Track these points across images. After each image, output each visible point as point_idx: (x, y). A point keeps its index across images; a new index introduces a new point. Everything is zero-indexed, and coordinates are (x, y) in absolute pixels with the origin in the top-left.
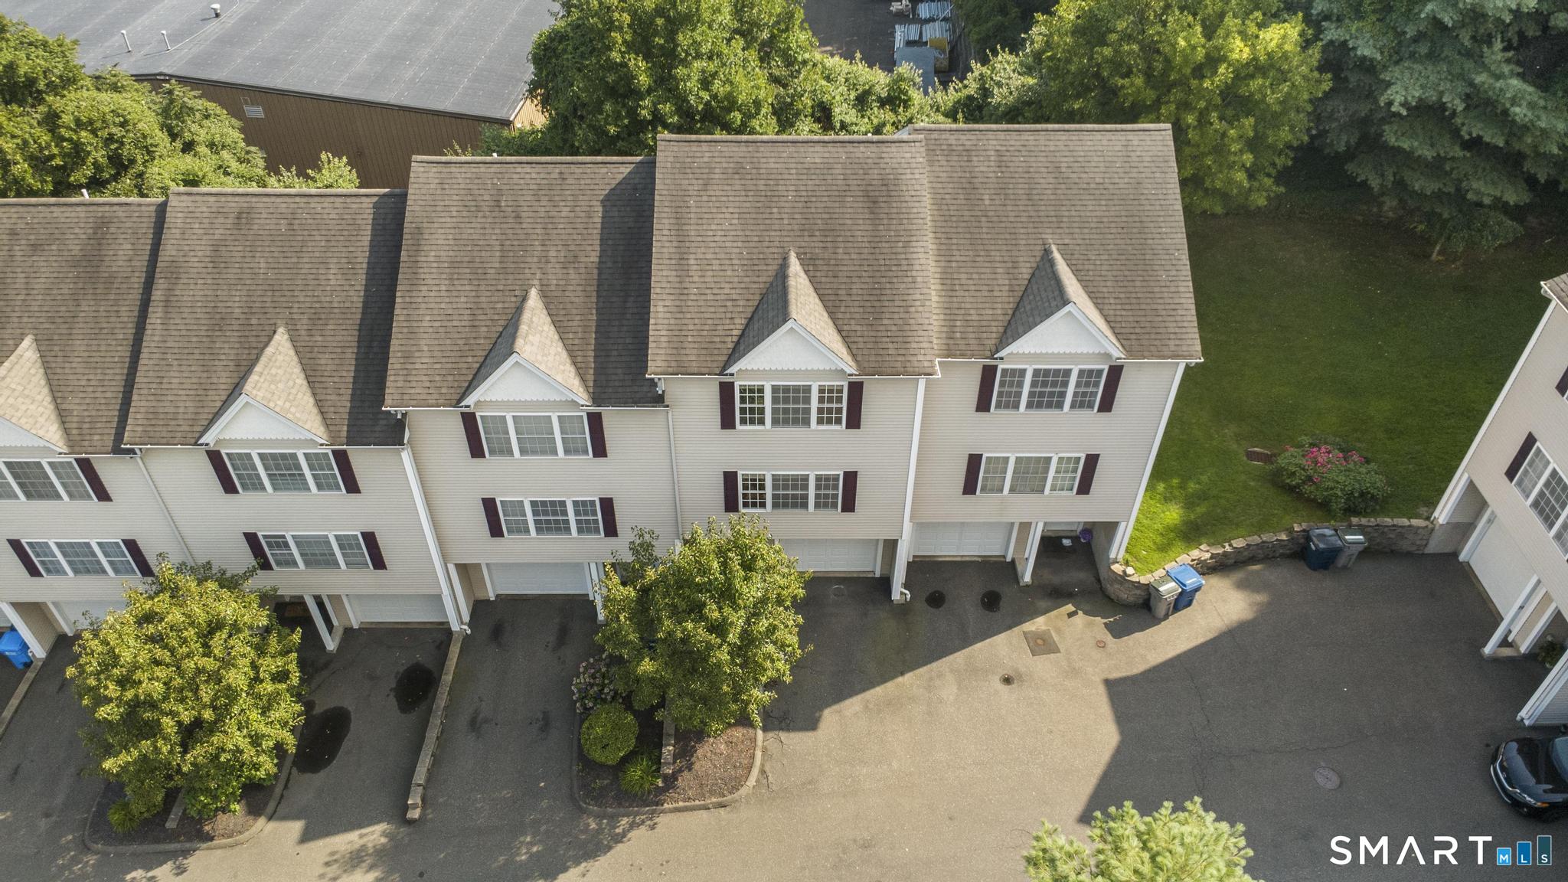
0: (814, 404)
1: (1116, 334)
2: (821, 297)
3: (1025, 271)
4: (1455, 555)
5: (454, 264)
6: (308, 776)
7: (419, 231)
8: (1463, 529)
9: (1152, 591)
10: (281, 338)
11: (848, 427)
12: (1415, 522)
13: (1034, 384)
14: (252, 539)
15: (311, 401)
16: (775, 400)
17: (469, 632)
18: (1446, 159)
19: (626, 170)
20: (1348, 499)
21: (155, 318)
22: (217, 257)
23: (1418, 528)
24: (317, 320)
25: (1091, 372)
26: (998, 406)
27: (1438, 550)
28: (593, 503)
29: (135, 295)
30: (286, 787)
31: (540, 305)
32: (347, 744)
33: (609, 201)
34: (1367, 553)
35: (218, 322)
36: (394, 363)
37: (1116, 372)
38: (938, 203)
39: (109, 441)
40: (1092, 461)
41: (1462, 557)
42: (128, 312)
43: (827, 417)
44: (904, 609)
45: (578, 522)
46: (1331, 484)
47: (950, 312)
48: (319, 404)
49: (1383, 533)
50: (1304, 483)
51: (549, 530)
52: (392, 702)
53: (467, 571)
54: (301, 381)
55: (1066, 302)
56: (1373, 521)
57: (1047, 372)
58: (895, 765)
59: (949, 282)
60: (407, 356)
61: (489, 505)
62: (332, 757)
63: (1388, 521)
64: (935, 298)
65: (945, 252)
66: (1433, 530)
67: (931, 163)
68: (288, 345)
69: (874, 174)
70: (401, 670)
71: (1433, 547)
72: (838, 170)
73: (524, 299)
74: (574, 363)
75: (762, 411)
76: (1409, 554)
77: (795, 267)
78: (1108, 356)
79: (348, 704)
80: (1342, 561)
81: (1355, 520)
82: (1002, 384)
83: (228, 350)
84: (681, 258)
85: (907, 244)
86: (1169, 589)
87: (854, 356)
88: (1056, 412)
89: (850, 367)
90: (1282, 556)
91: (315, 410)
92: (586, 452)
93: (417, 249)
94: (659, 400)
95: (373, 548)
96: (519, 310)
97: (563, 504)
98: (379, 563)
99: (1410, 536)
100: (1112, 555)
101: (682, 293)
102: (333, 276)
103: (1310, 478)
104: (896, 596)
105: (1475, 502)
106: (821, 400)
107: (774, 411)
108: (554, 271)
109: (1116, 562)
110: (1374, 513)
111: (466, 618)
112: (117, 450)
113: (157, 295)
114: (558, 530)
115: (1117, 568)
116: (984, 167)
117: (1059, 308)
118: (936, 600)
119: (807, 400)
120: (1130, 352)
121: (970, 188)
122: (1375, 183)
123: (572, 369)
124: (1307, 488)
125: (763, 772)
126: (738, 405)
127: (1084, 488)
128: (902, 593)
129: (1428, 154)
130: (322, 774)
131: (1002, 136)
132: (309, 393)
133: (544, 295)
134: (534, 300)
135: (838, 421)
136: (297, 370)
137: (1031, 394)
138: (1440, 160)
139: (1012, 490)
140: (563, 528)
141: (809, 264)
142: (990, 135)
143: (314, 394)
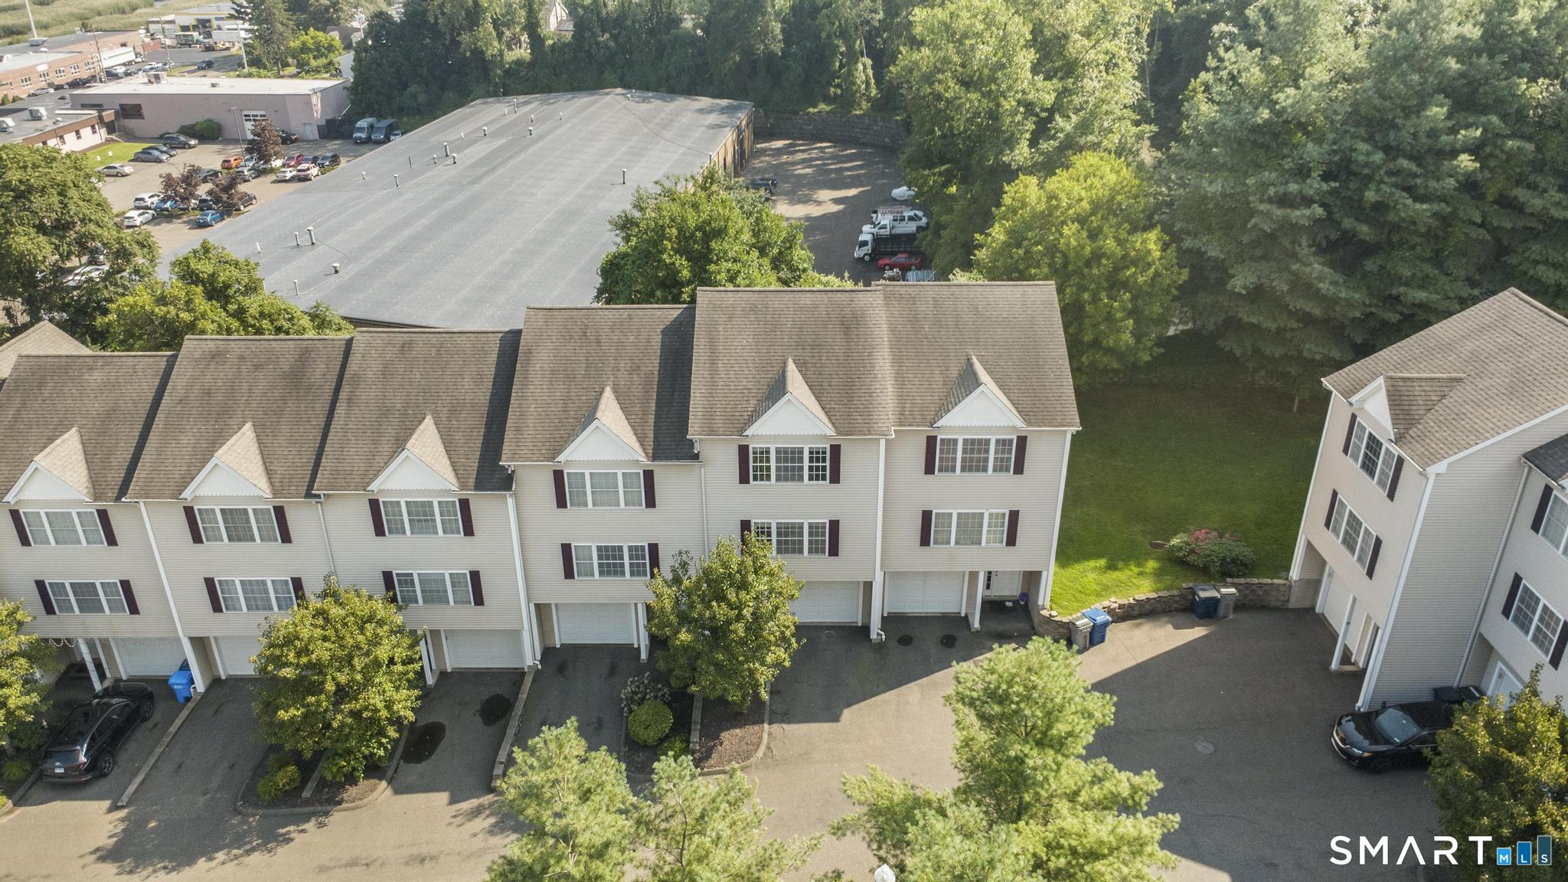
0: (806, 464)
1: (1019, 412)
2: (810, 387)
3: (954, 372)
4: (1313, 608)
5: (553, 372)
6: (413, 765)
7: (530, 351)
8: (1313, 585)
9: (1072, 628)
10: (429, 421)
11: (831, 482)
12: (1276, 581)
13: (965, 451)
14: (388, 576)
15: (448, 462)
16: (778, 460)
17: (540, 667)
18: (1285, 330)
19: (675, 313)
20: (1222, 565)
21: (341, 410)
22: (386, 373)
23: (1279, 585)
24: (454, 411)
25: (1004, 441)
26: (940, 470)
27: (1298, 605)
28: (643, 547)
29: (327, 397)
30: (396, 771)
31: (612, 396)
32: (442, 745)
33: (665, 332)
34: (1240, 606)
35: (385, 412)
36: (509, 435)
37: (1022, 441)
38: (893, 330)
39: (303, 490)
40: (1014, 516)
41: (1318, 610)
42: (321, 407)
43: (816, 475)
44: (880, 647)
45: (631, 565)
46: (1208, 552)
47: (901, 398)
48: (453, 464)
49: (1253, 591)
50: (1189, 554)
51: (609, 573)
52: (478, 719)
53: (542, 611)
54: (441, 448)
55: (979, 384)
56: (1242, 580)
57: (973, 441)
58: (871, 742)
59: (900, 380)
60: (518, 430)
61: (566, 549)
62: (431, 753)
63: (1256, 581)
64: (890, 387)
65: (898, 361)
66: (1290, 587)
67: (887, 305)
68: (434, 426)
69: (847, 311)
70: (485, 698)
71: (1293, 603)
72: (822, 308)
73: (601, 393)
74: (636, 434)
75: (768, 469)
76: (1277, 609)
77: (791, 366)
78: (1014, 428)
79: (442, 720)
80: (1221, 611)
81: (1229, 580)
82: (942, 451)
83: (390, 431)
84: (713, 363)
85: (870, 354)
86: (1083, 623)
87: (833, 424)
88: (984, 474)
89: (830, 431)
90: (1176, 610)
91: (450, 468)
92: (641, 505)
93: (528, 361)
94: (696, 457)
95: (476, 587)
96: (598, 400)
97: (620, 548)
98: (479, 600)
99: (1274, 593)
100: (1040, 603)
101: (713, 384)
102: (467, 383)
103: (1192, 551)
104: (873, 636)
105: (1316, 561)
106: (811, 460)
107: (778, 469)
108: (623, 377)
109: (1044, 608)
110: (1244, 576)
111: (539, 657)
112: (309, 495)
113: (343, 395)
114: (616, 573)
115: (1045, 613)
116: (925, 308)
117: (975, 389)
118: (906, 641)
119: (801, 460)
120: (1029, 423)
121: (915, 321)
122: (1238, 352)
123: (635, 438)
124: (1191, 558)
125: (768, 748)
126: (751, 464)
127: (1011, 541)
128: (878, 634)
129: (1273, 326)
130: (424, 764)
131: (937, 289)
132: (446, 457)
133: (615, 391)
134: (608, 393)
135: (824, 478)
136: (439, 442)
137: (964, 460)
138: (1280, 331)
139: (957, 543)
140: (618, 571)
141: (802, 367)
142: (928, 288)
143: (450, 458)
